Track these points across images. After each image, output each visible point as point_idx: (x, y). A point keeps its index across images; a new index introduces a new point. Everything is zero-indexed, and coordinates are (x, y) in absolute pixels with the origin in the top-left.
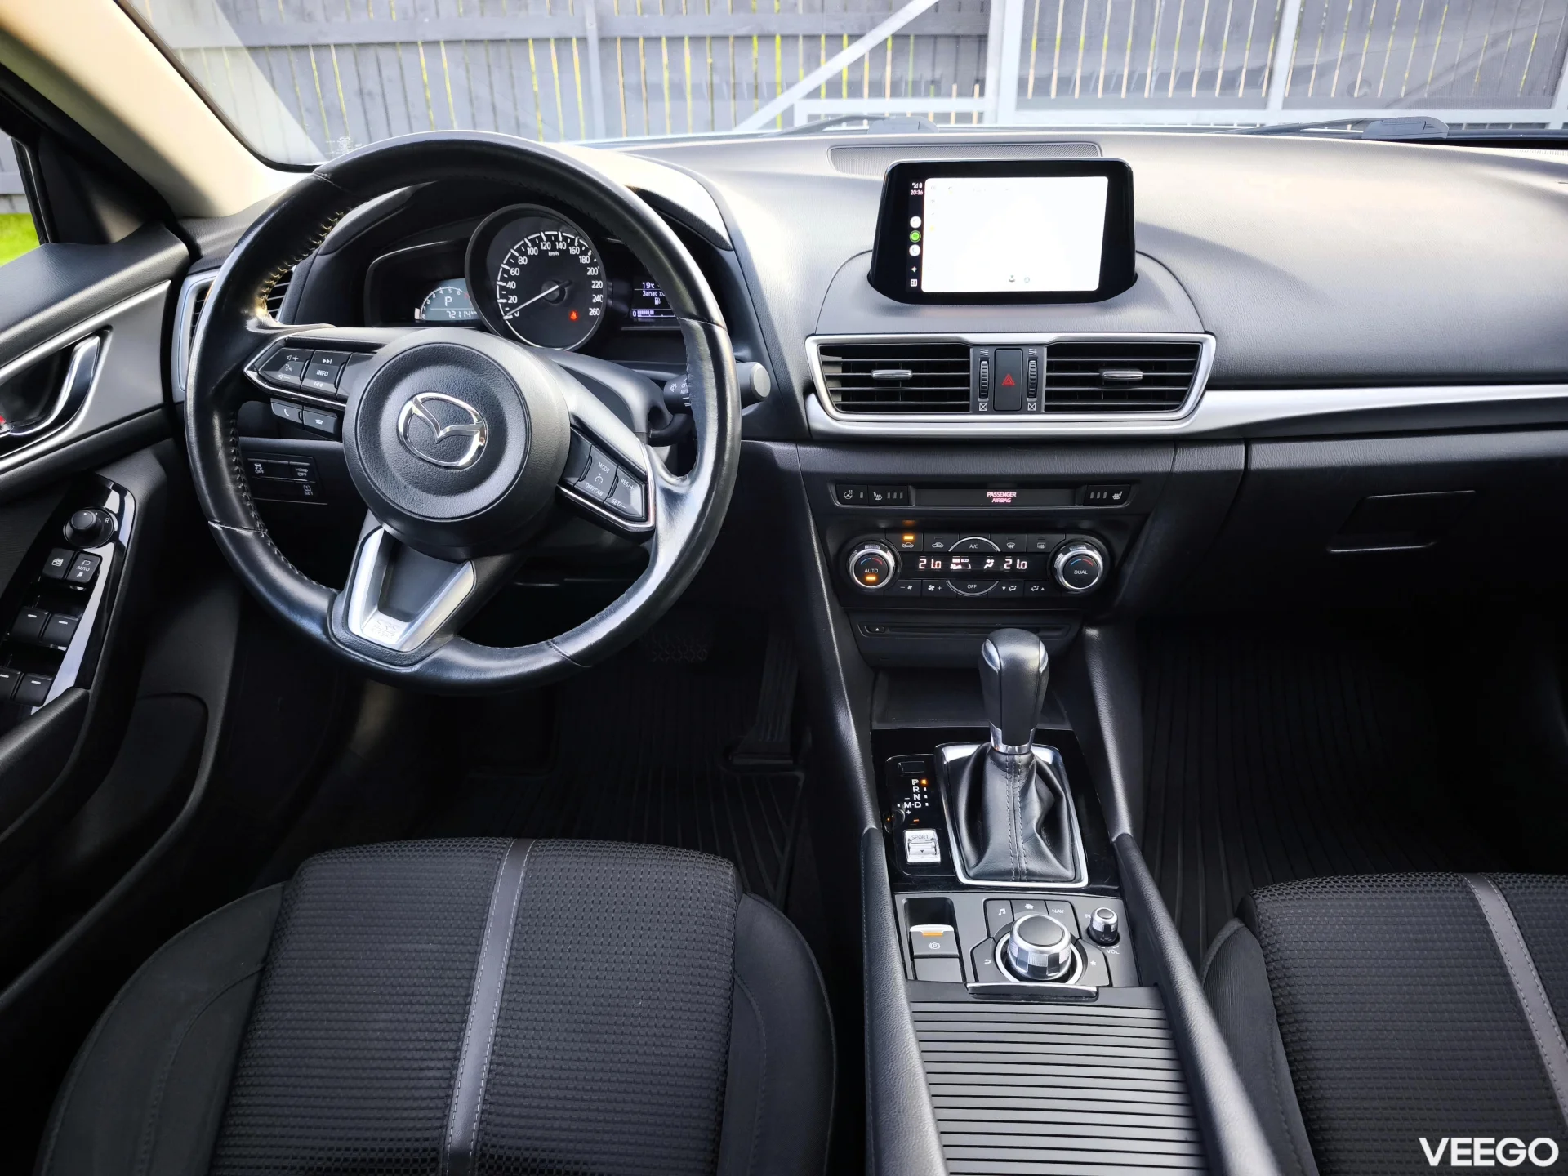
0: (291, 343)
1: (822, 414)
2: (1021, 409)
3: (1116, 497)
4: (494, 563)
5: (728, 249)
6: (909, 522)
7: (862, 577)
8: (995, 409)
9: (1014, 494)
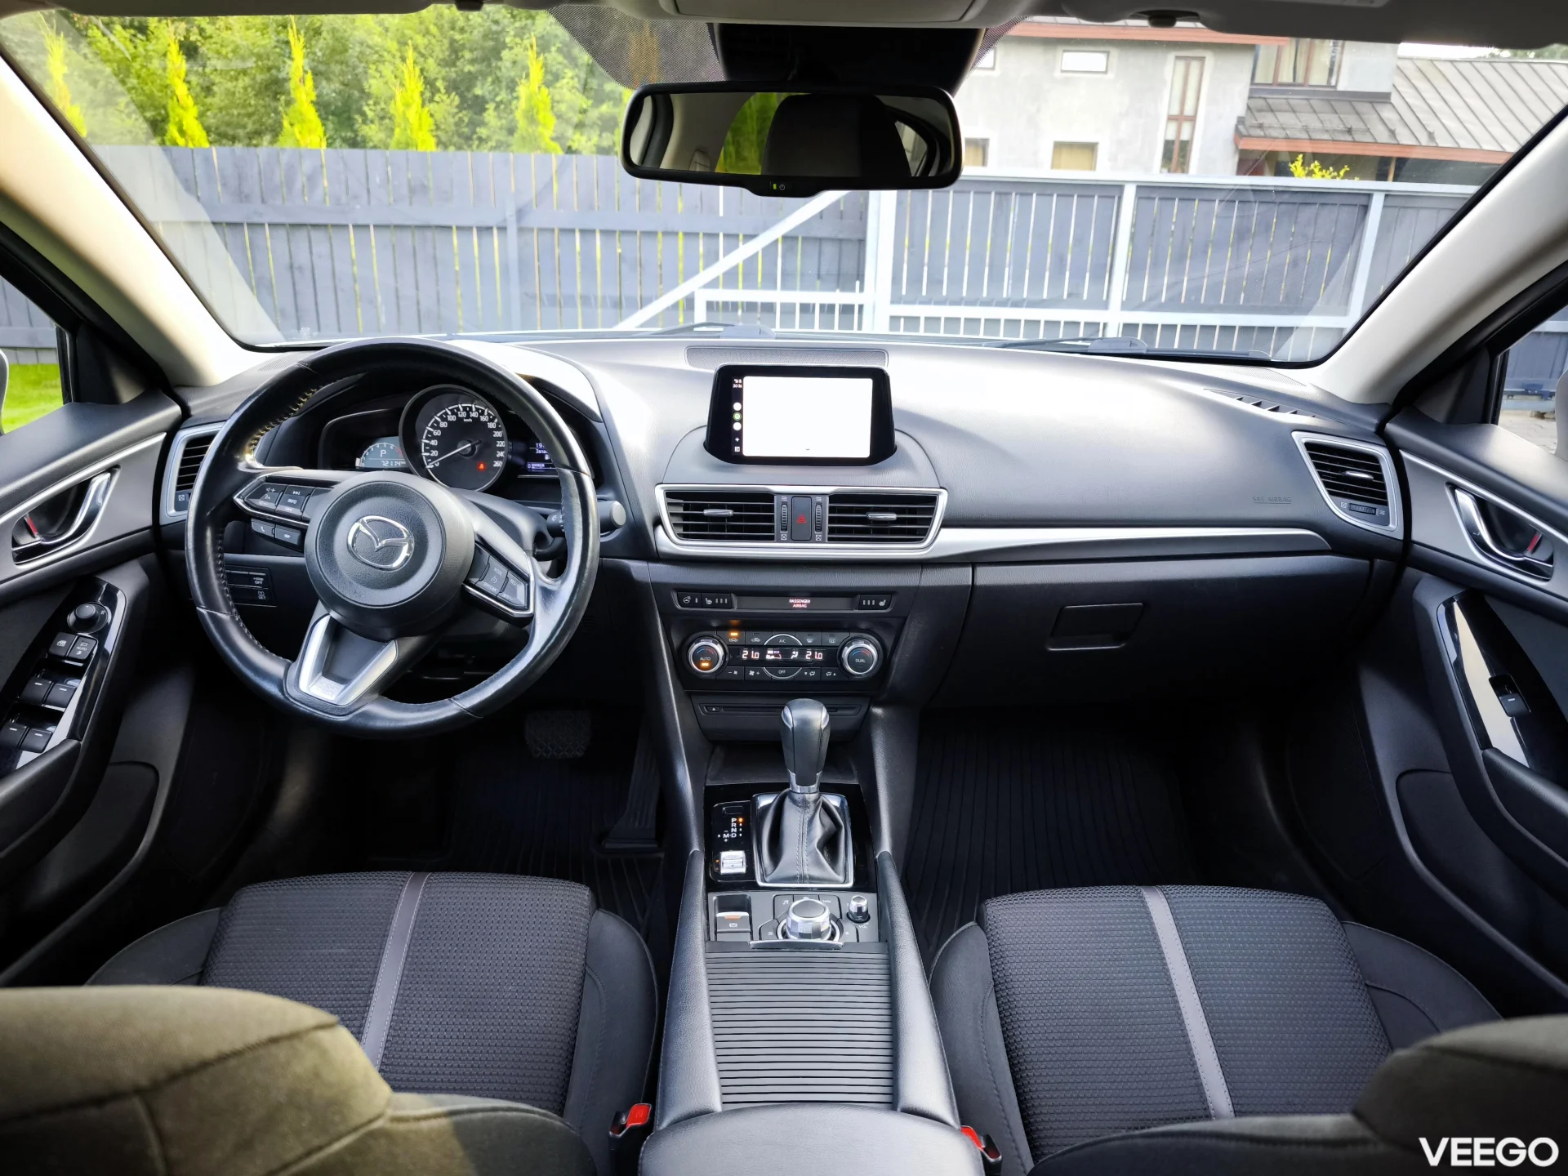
0: (270, 479)
1: (667, 540)
2: (810, 540)
3: (882, 604)
4: (412, 642)
5: (599, 421)
6: (735, 622)
7: (698, 664)
8: (792, 539)
9: (809, 601)
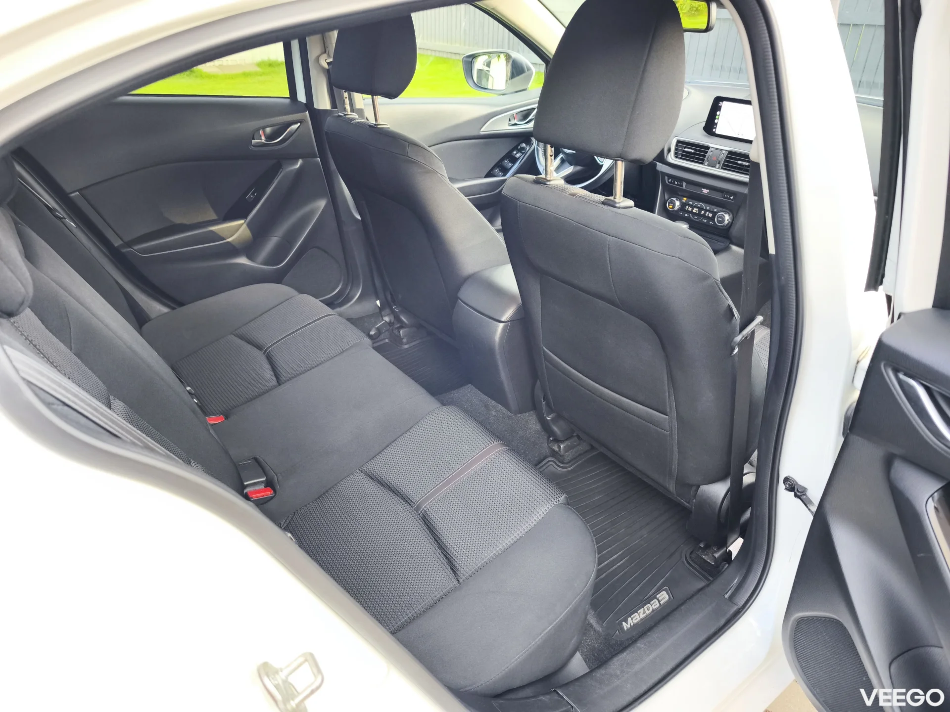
1: (671, 158)
2: (714, 167)
3: (732, 198)
4: (579, 168)
6: (687, 194)
7: (669, 205)
8: (709, 165)
9: (708, 191)
